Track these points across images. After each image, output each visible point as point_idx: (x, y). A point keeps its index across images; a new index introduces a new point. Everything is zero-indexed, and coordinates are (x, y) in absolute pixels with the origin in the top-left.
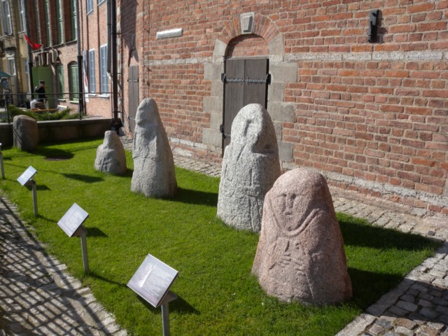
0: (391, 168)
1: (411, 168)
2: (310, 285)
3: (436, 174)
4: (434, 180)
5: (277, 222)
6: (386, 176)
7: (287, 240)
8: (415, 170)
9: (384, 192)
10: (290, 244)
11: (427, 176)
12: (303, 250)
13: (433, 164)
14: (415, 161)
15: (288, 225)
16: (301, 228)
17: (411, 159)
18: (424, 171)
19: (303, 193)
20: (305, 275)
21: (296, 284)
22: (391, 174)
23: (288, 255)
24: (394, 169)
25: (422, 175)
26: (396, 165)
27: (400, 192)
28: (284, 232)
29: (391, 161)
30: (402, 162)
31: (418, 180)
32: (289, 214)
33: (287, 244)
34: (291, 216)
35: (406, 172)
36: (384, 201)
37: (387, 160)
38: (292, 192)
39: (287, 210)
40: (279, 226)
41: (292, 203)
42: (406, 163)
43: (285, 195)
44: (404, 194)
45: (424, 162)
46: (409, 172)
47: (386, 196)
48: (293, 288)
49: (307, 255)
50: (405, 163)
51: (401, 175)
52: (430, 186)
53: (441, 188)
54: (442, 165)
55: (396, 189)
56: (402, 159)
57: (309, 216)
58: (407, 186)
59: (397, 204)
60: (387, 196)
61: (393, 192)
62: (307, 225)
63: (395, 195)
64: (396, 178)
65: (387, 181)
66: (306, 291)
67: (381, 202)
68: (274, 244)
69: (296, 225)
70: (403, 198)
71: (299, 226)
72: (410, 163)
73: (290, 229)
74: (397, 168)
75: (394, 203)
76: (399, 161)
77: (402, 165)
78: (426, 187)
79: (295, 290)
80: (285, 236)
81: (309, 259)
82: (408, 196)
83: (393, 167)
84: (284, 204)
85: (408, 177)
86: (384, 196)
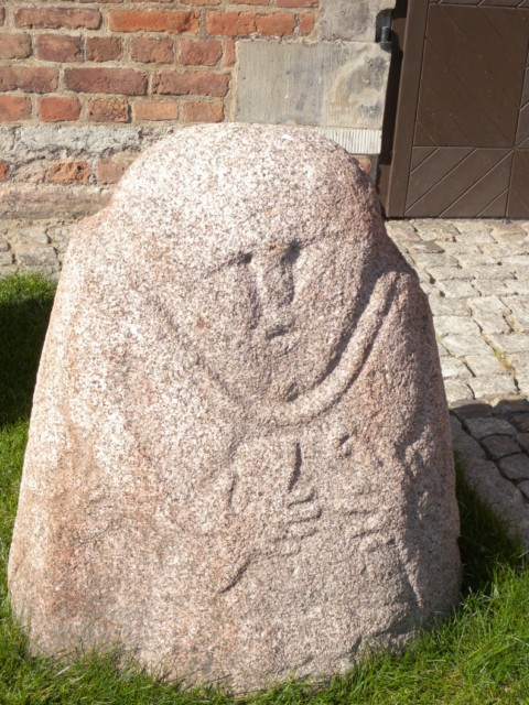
0: (36, 62)
1: (112, 49)
2: (409, 567)
3: (197, 56)
4: (194, 79)
5: (224, 385)
6: (19, 93)
7: (286, 440)
8: (128, 52)
9: (23, 155)
10: (306, 451)
11: (172, 68)
12: (372, 449)
13: (185, 23)
14: (123, 23)
15: (280, 383)
16: (343, 372)
17: (107, 16)
18: (159, 54)
19: (333, 228)
20: (392, 542)
21: (362, 589)
22: (39, 83)
23: (309, 499)
24: (50, 64)
25: (151, 67)
26: (55, 45)
27: (81, 145)
28: (265, 412)
29: (35, 33)
30: (75, 33)
31: (141, 88)
32: (281, 331)
33: (289, 459)
34: (289, 340)
35: (94, 65)
36: (26, 188)
37: (15, 31)
38: (287, 237)
39: (272, 316)
40: (237, 399)
41: (290, 284)
42: (93, 34)
43: (247, 258)
44: (98, 146)
45: (154, 22)
46: (108, 65)
47: (30, 169)
48: (352, 613)
49: (390, 464)
50: (87, 34)
51: (78, 82)
52: (182, 101)
53: (217, 100)
54: (214, 22)
55: (64, 135)
56: (78, 19)
57: (369, 314)
58: (104, 116)
59: (76, 190)
60: (36, 168)
61: (56, 151)
62: (367, 350)
63: (64, 158)
64: (62, 94)
65: (27, 113)
66: (400, 598)
67: (16, 197)
68: (223, 482)
69: (321, 365)
70: (95, 161)
71: (333, 364)
72: (106, 32)
73: (291, 395)
74: (60, 56)
75: (67, 189)
76: (64, 31)
77: (78, 42)
78: (169, 106)
79: (363, 613)
80: (275, 426)
81: (400, 474)
82: (112, 151)
83: (46, 55)
84: (253, 295)
85: (104, 81)
86: (23, 171)
